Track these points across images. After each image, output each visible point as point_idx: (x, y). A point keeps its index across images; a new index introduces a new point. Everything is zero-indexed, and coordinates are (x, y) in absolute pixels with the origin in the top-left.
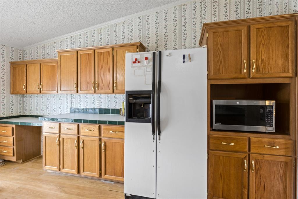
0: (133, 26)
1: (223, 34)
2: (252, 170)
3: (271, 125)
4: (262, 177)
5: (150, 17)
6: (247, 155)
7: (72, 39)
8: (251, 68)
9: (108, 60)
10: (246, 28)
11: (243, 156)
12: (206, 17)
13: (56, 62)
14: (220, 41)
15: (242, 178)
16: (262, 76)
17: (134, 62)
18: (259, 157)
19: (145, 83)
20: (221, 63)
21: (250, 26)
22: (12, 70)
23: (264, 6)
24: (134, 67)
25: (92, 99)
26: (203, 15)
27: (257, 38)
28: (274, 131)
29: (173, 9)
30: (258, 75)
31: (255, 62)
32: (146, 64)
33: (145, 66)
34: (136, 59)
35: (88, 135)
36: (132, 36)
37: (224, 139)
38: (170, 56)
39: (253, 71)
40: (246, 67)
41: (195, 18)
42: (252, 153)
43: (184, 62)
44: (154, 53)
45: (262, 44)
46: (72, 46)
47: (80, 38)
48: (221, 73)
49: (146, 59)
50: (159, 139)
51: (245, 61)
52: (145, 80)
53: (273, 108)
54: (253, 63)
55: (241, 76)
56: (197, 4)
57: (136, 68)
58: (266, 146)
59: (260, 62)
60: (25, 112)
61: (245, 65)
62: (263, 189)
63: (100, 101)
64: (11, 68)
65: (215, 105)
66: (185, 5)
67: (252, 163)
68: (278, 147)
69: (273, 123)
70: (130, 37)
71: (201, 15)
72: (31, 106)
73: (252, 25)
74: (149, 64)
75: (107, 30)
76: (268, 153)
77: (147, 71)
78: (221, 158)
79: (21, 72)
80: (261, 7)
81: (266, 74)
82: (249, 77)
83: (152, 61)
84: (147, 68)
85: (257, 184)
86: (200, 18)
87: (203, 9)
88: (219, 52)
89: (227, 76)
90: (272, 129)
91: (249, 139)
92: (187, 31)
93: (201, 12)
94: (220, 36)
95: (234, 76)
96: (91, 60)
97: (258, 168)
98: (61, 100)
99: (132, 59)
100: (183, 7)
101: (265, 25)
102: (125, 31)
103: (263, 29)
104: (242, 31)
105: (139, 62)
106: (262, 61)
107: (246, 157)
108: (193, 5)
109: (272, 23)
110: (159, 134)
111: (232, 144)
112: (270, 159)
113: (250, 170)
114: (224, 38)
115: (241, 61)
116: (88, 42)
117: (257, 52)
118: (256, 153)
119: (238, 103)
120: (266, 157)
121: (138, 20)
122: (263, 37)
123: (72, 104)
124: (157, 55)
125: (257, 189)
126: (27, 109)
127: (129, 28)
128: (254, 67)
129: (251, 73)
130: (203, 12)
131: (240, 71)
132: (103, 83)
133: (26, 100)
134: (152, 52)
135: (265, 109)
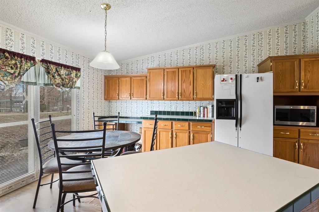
0: (204, 50)
1: (282, 63)
2: (301, 149)
3: (313, 121)
4: (307, 154)
5: (218, 44)
6: (298, 140)
7: (153, 58)
8: (301, 86)
9: (190, 76)
10: (298, 61)
11: (295, 140)
12: (262, 45)
13: (144, 76)
14: (280, 68)
15: (294, 155)
16: (308, 91)
17: (222, 81)
18: (306, 141)
19: (230, 94)
20: (281, 82)
21: (300, 59)
22: (106, 82)
23: (307, 39)
24: (222, 84)
25: (170, 104)
26: (260, 44)
27: (305, 67)
28: (316, 125)
29: (237, 38)
30: (305, 90)
31: (303, 82)
32: (231, 82)
33: (230, 83)
34: (224, 79)
35: (180, 129)
36: (203, 58)
37: (282, 130)
38: (248, 77)
39: (302, 87)
40: (297, 85)
41: (254, 46)
42: (302, 139)
43: (258, 81)
44: (236, 76)
45: (308, 71)
46: (153, 64)
47: (159, 58)
48: (281, 88)
49: (231, 79)
50: (240, 130)
51: (297, 81)
52: (230, 92)
53: (315, 111)
54: (302, 82)
55: (294, 90)
56: (255, 36)
57: (224, 85)
58: (310, 134)
59: (307, 82)
60: (111, 114)
61: (297, 84)
62: (308, 161)
63: (176, 105)
64: (105, 80)
65: (276, 109)
66: (246, 36)
67: (301, 145)
68: (318, 135)
69: (314, 120)
70: (202, 58)
71: (259, 44)
72: (116, 109)
73: (302, 58)
74: (233, 82)
75: (182, 52)
76: (312, 139)
77: (231, 87)
78: (280, 142)
79: (114, 83)
80: (304, 40)
81: (311, 89)
82: (300, 91)
83: (235, 80)
84: (231, 85)
85: (304, 158)
86: (258, 46)
87: (260, 39)
88: (280, 76)
89: (284, 91)
90: (314, 124)
91: (299, 130)
92: (248, 55)
93: (259, 41)
94: (280, 65)
95: (289, 90)
96: (176, 76)
97: (305, 148)
98: (142, 104)
99: (221, 79)
100: (244, 37)
101: (310, 59)
102: (197, 54)
103: (309, 62)
104: (295, 62)
105: (226, 81)
106: (308, 81)
107: (297, 141)
108: (252, 36)
109: (315, 58)
110: (240, 127)
111: (288, 133)
112: (312, 142)
113: (300, 150)
114: (283, 66)
115: (295, 81)
116: (166, 61)
117: (305, 75)
118: (303, 139)
119: (291, 107)
120: (310, 141)
121: (209, 46)
122: (309, 66)
123: (152, 108)
124: (238, 76)
125: (304, 161)
126: (112, 111)
127: (201, 51)
128: (303, 85)
129: (301, 88)
130: (260, 42)
131: (294, 87)
132: (185, 93)
133: (112, 104)
134: (235, 75)
135: (310, 111)
